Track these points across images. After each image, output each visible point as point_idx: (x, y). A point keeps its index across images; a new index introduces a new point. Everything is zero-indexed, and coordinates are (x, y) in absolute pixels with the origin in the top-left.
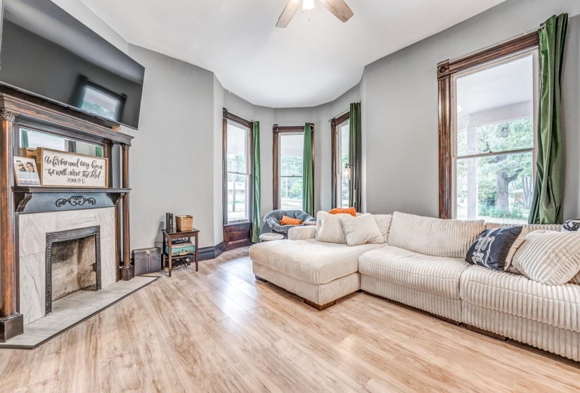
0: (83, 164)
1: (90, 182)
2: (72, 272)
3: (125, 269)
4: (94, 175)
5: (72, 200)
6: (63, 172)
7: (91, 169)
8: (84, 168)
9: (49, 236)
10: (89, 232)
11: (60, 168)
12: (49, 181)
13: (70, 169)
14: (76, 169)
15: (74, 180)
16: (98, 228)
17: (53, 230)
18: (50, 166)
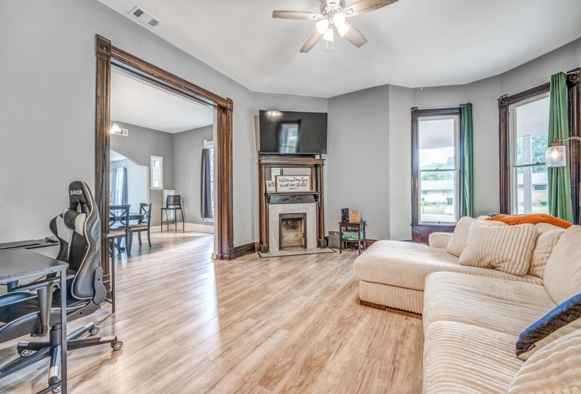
0: (297, 180)
1: (301, 189)
2: (298, 236)
3: (323, 242)
4: (303, 185)
5: (290, 199)
6: (287, 185)
7: (301, 182)
8: (298, 182)
9: (281, 215)
10: (300, 216)
11: (285, 183)
12: (280, 190)
13: (290, 183)
14: (293, 183)
15: (292, 189)
16: (305, 214)
17: (282, 212)
18: (281, 183)
